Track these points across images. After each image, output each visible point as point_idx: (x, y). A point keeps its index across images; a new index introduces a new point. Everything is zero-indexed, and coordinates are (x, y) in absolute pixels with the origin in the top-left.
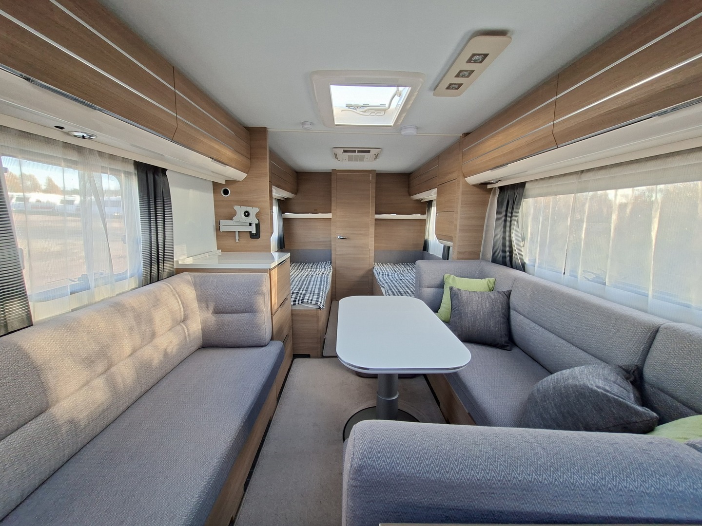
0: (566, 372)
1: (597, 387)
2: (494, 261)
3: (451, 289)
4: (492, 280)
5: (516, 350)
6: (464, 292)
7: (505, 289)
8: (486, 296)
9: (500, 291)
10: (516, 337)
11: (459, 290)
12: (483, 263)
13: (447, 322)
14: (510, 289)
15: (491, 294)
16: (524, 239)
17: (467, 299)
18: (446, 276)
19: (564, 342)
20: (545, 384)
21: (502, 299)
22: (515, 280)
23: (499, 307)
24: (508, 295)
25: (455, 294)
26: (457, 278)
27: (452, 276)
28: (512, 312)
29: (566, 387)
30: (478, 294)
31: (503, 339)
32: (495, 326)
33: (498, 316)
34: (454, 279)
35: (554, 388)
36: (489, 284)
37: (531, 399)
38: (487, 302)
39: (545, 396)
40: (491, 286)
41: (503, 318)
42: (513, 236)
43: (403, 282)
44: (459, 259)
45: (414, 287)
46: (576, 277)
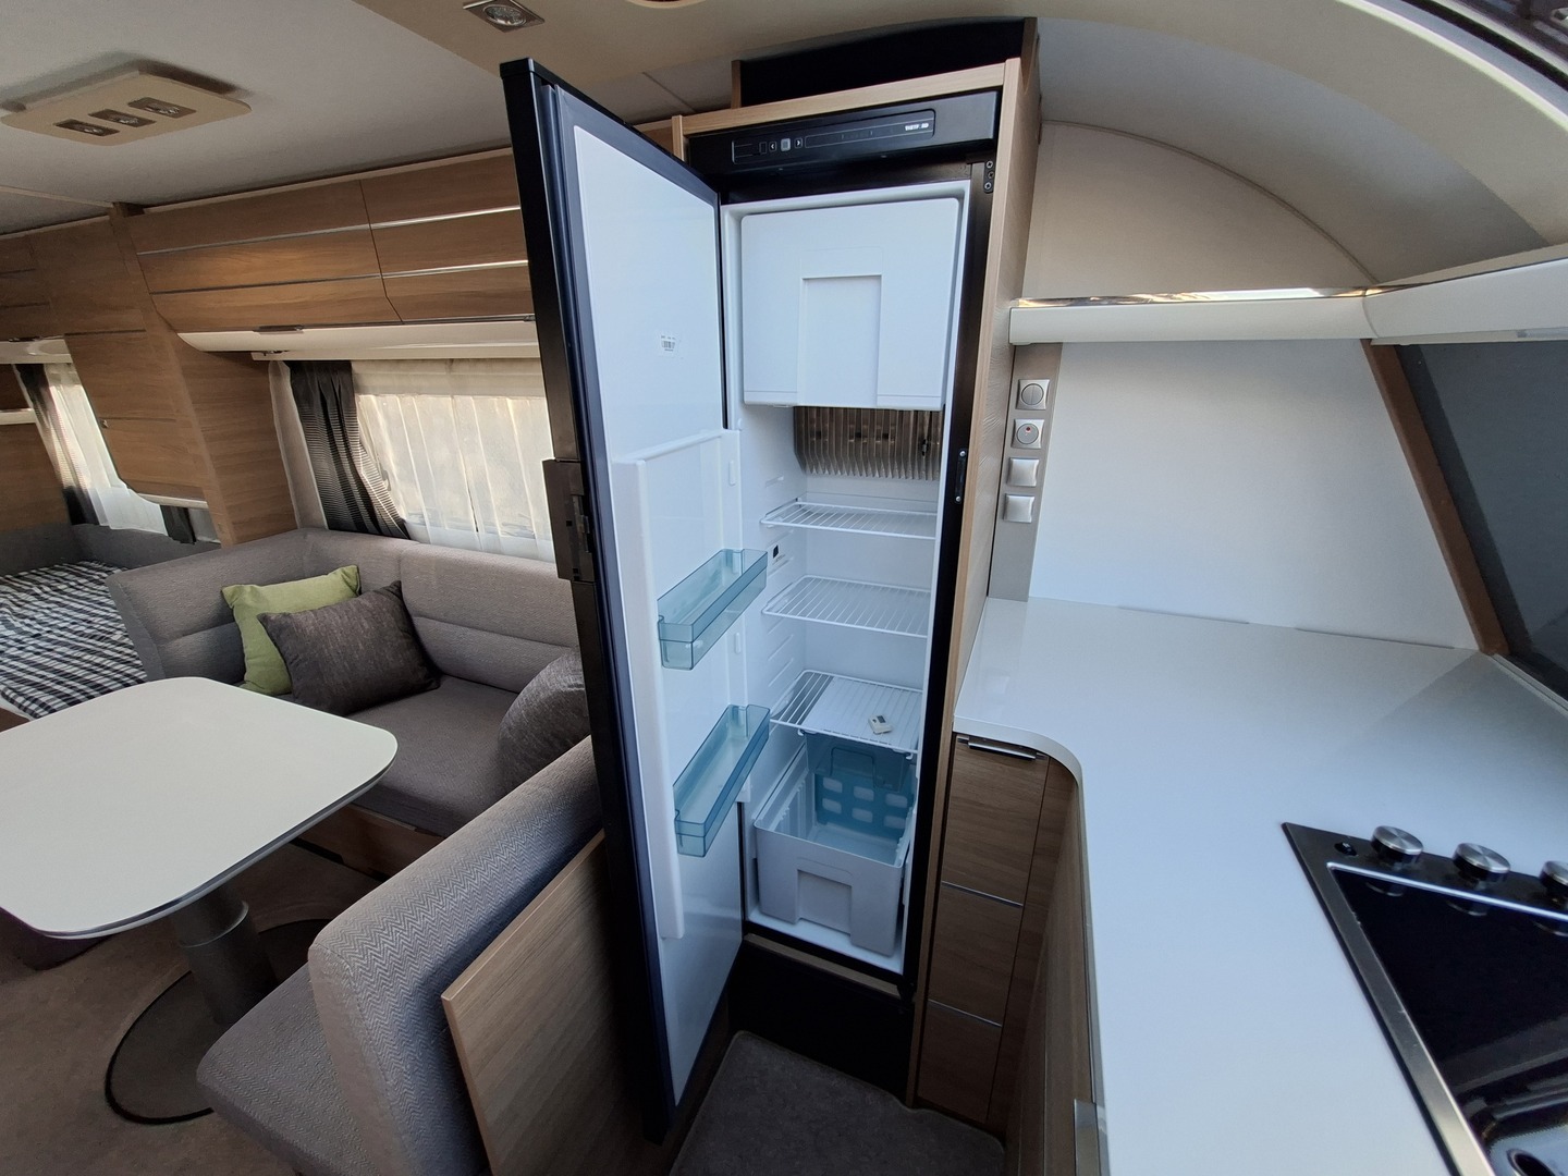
0: (533, 684)
1: (569, 686)
2: (336, 525)
3: (264, 619)
4: (350, 569)
5: (446, 683)
6: (301, 617)
7: (387, 582)
8: (355, 610)
9: (378, 588)
10: (440, 661)
11: (285, 615)
12: (312, 537)
13: (285, 693)
14: (397, 579)
15: (362, 600)
16: (385, 476)
17: (316, 629)
18: (228, 591)
19: (515, 640)
20: (515, 714)
21: (389, 602)
22: (399, 560)
23: (389, 621)
24: (397, 590)
25: (281, 628)
26: (264, 590)
27: (248, 588)
28: (419, 622)
29: (541, 705)
30: (335, 610)
31: (421, 675)
32: (395, 658)
33: (394, 639)
34: (255, 594)
35: (528, 714)
36: (348, 580)
37: (504, 745)
38: (363, 620)
39: (520, 731)
40: (354, 583)
41: (405, 637)
42: (363, 473)
43: (49, 640)
44: (243, 540)
45: (131, 648)
46: (495, 533)
